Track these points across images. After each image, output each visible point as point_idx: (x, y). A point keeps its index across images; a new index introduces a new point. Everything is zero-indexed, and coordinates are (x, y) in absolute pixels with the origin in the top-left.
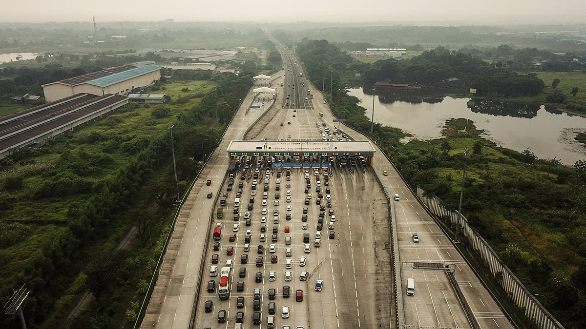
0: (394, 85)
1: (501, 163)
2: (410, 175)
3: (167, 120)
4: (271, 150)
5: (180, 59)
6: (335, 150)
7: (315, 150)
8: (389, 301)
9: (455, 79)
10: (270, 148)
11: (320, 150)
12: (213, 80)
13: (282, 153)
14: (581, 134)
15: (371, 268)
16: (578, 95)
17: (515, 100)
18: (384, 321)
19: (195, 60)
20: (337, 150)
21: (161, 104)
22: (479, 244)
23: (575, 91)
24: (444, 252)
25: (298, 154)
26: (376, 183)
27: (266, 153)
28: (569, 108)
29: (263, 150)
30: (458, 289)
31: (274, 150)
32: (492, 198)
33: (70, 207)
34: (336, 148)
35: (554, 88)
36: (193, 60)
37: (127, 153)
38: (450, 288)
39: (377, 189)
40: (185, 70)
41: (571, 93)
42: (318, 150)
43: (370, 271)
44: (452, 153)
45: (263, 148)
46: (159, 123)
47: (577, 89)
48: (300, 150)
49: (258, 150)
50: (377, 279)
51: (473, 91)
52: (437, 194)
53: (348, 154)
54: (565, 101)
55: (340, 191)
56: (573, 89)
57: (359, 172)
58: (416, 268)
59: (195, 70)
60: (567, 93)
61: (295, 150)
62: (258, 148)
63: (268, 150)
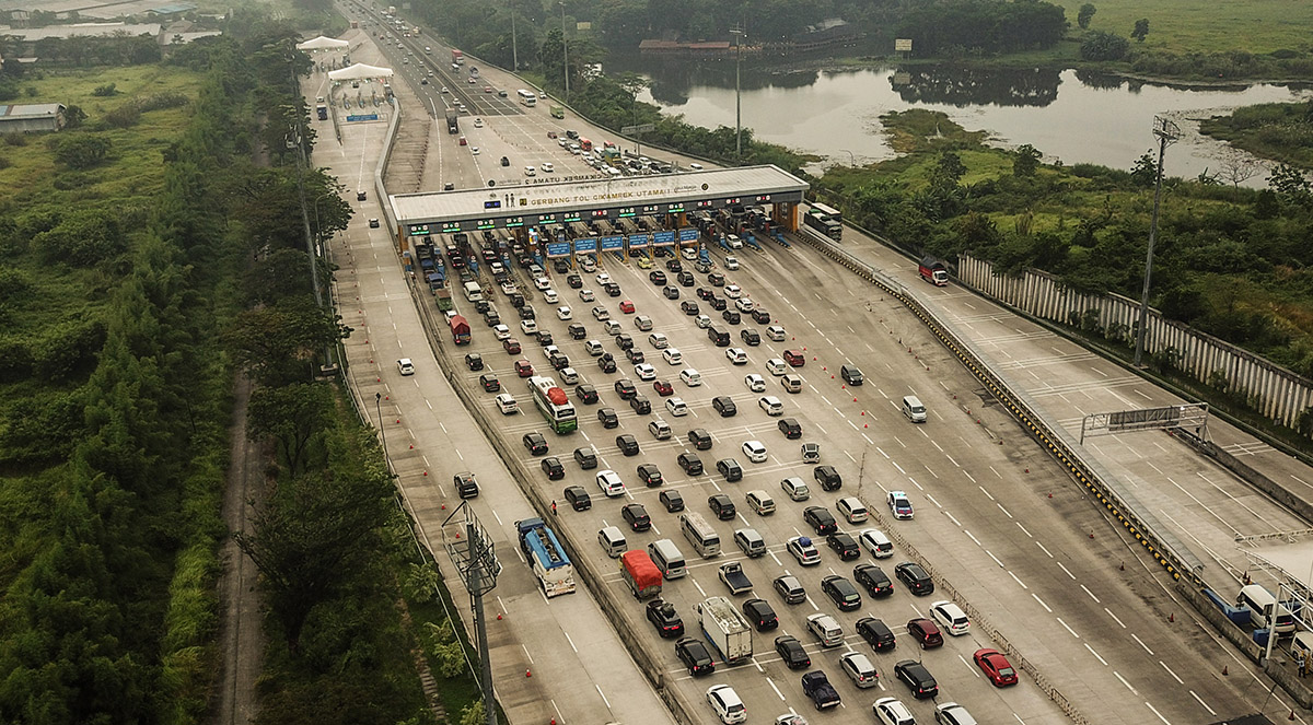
0: (691, 46)
1: (1102, 189)
3: (112, 170)
4: (525, 207)
5: (15, 16)
6: (702, 192)
7: (650, 197)
8: (1095, 513)
9: (839, 22)
10: (523, 202)
11: (661, 196)
13: (559, 215)
14: (1206, 121)
15: (994, 453)
16: (1148, 39)
17: (1008, 60)
18: (1121, 558)
19: (65, 16)
20: (707, 192)
21: (52, 131)
23: (1142, 29)
24: (1128, 390)
25: (605, 213)
27: (512, 217)
28: (1143, 69)
29: (503, 208)
30: (1230, 463)
31: (536, 206)
34: (705, 187)
35: (1084, 27)
38: (1208, 465)
41: (1133, 36)
42: (655, 197)
43: (993, 457)
44: (966, 181)
45: (503, 203)
46: (99, 181)
47: (1146, 23)
48: (607, 201)
49: (488, 210)
50: (1027, 471)
51: (903, 45)
53: (738, 201)
54: (1127, 54)
56: (1137, 23)
57: (775, 246)
58: (1116, 429)
60: (1125, 32)
61: (595, 202)
62: (489, 205)
63: (518, 207)
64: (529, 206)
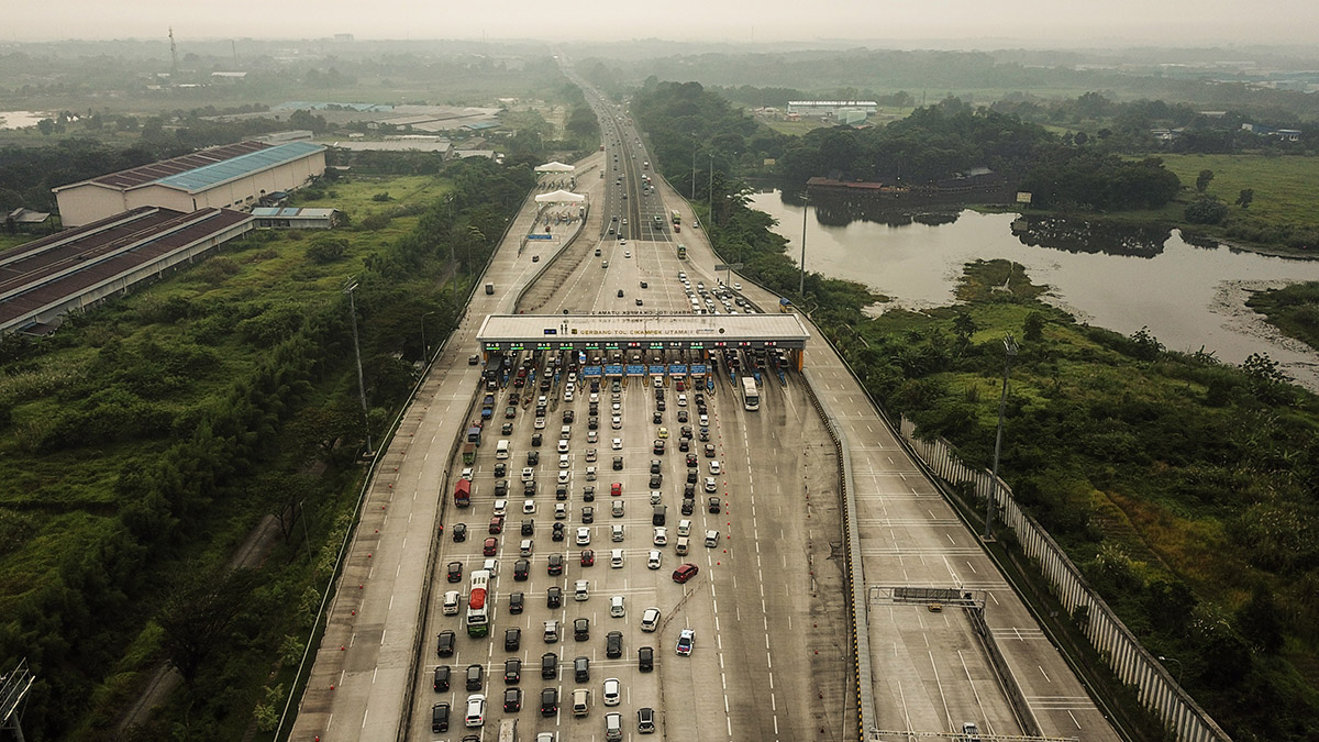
0: (849, 185)
1: (1085, 360)
2: (884, 389)
3: (340, 267)
4: (576, 336)
5: (370, 126)
6: (720, 335)
7: (676, 336)
8: (841, 675)
9: (985, 171)
10: (574, 332)
11: (686, 335)
12: (443, 175)
13: (602, 343)
14: (1258, 293)
15: (801, 602)
16: (1252, 207)
17: (1114, 217)
18: (830, 720)
19: (403, 128)
20: (724, 335)
21: (326, 229)
22: (1038, 544)
23: (1246, 197)
24: (961, 562)
25: (638, 344)
26: (811, 409)
27: (565, 343)
28: (1234, 235)
29: (559, 335)
30: (991, 646)
31: (585, 336)
32: (1065, 440)
33: (123, 472)
34: (722, 331)
35: (1201, 191)
36: (398, 128)
37: (250, 345)
38: (974, 645)
39: (812, 422)
40: (381, 152)
41: (1237, 203)
42: (681, 336)
43: (799, 608)
44: (979, 339)
45: (559, 331)
46: (325, 275)
47: (1250, 192)
48: (643, 336)
49: (547, 336)
50: (815, 626)
51: (1024, 197)
52: (945, 434)
53: (749, 344)
54: (1224, 220)
55: (731, 428)
56: (1242, 192)
57: (774, 383)
58: (900, 601)
59: (404, 152)
60: (1228, 200)
61: (631, 336)
62: (547, 332)
63: (570, 335)
64: (579, 335)
